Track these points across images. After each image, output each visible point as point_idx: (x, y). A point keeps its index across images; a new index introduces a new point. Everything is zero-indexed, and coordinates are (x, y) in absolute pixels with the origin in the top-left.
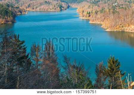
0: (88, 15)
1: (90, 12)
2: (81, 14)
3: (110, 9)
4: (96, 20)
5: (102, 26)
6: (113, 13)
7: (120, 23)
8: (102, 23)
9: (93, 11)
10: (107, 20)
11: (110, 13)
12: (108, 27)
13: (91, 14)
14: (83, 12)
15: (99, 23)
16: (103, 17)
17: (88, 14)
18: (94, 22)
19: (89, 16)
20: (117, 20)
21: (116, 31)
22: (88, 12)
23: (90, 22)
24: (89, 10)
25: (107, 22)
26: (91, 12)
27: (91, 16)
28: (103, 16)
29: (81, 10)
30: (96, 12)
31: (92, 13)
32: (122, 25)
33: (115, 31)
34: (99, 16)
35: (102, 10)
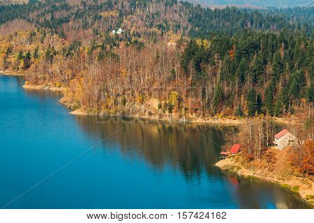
0: (22, 64)
1: (29, 54)
4: (45, 79)
5: (62, 100)
6: (101, 57)
7: (116, 92)
8: (61, 89)
9: (40, 52)
11: (90, 59)
12: (78, 102)
13: (33, 59)
14: (9, 52)
15: (54, 89)
16: (70, 72)
17: (22, 61)
18: (38, 87)
19: (27, 66)
22: (24, 54)
23: (24, 86)
24: (30, 48)
26: (32, 52)
27: (32, 67)
28: (70, 67)
29: (4, 46)
30: (48, 53)
31: (36, 56)
32: (122, 98)
33: (101, 114)
34: (55, 68)
35: (71, 49)
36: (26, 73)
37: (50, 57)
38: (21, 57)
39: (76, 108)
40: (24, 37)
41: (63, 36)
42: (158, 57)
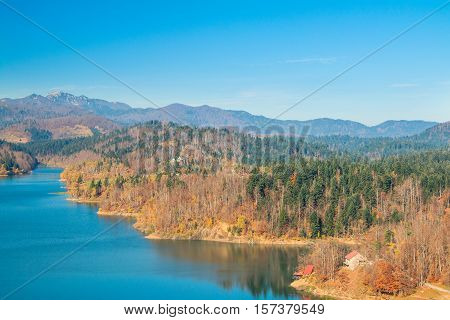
0: (94, 192)
1: (100, 183)
2: (73, 187)
3: (161, 174)
4: (117, 205)
5: (135, 226)
6: (169, 185)
7: (187, 216)
8: (133, 215)
9: (110, 180)
10: (152, 207)
11: (158, 186)
12: (152, 227)
13: (104, 186)
14: (80, 181)
15: (126, 215)
16: (140, 198)
17: (94, 189)
18: (111, 213)
19: (99, 194)
20: (180, 205)
21: (177, 240)
22: (96, 183)
23: (99, 213)
24: (99, 176)
25: (151, 214)
26: (103, 181)
27: (104, 194)
28: (141, 194)
29: (74, 175)
30: (118, 181)
31: (106, 184)
32: (193, 222)
33: (174, 238)
34: (126, 194)
35: (137, 177)
36: (99, 200)
37: (120, 184)
38: (93, 185)
39: (150, 233)
40: (92, 166)
41: (128, 165)
42: (225, 184)
